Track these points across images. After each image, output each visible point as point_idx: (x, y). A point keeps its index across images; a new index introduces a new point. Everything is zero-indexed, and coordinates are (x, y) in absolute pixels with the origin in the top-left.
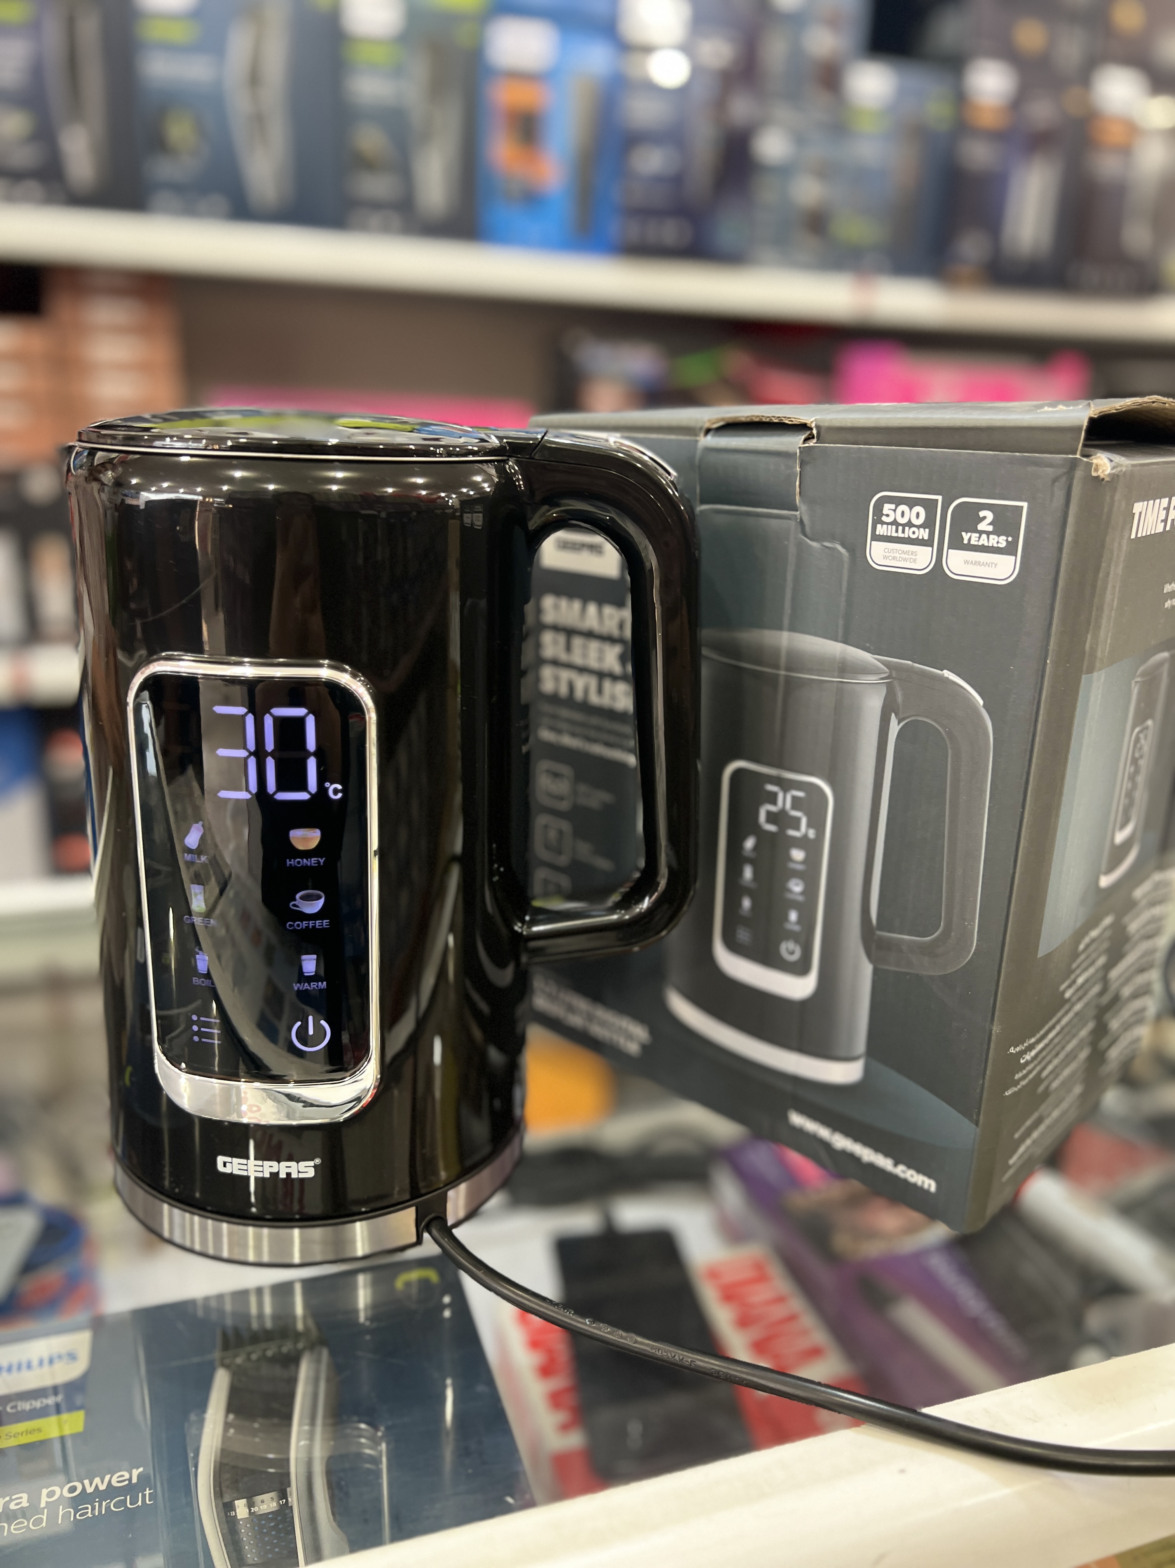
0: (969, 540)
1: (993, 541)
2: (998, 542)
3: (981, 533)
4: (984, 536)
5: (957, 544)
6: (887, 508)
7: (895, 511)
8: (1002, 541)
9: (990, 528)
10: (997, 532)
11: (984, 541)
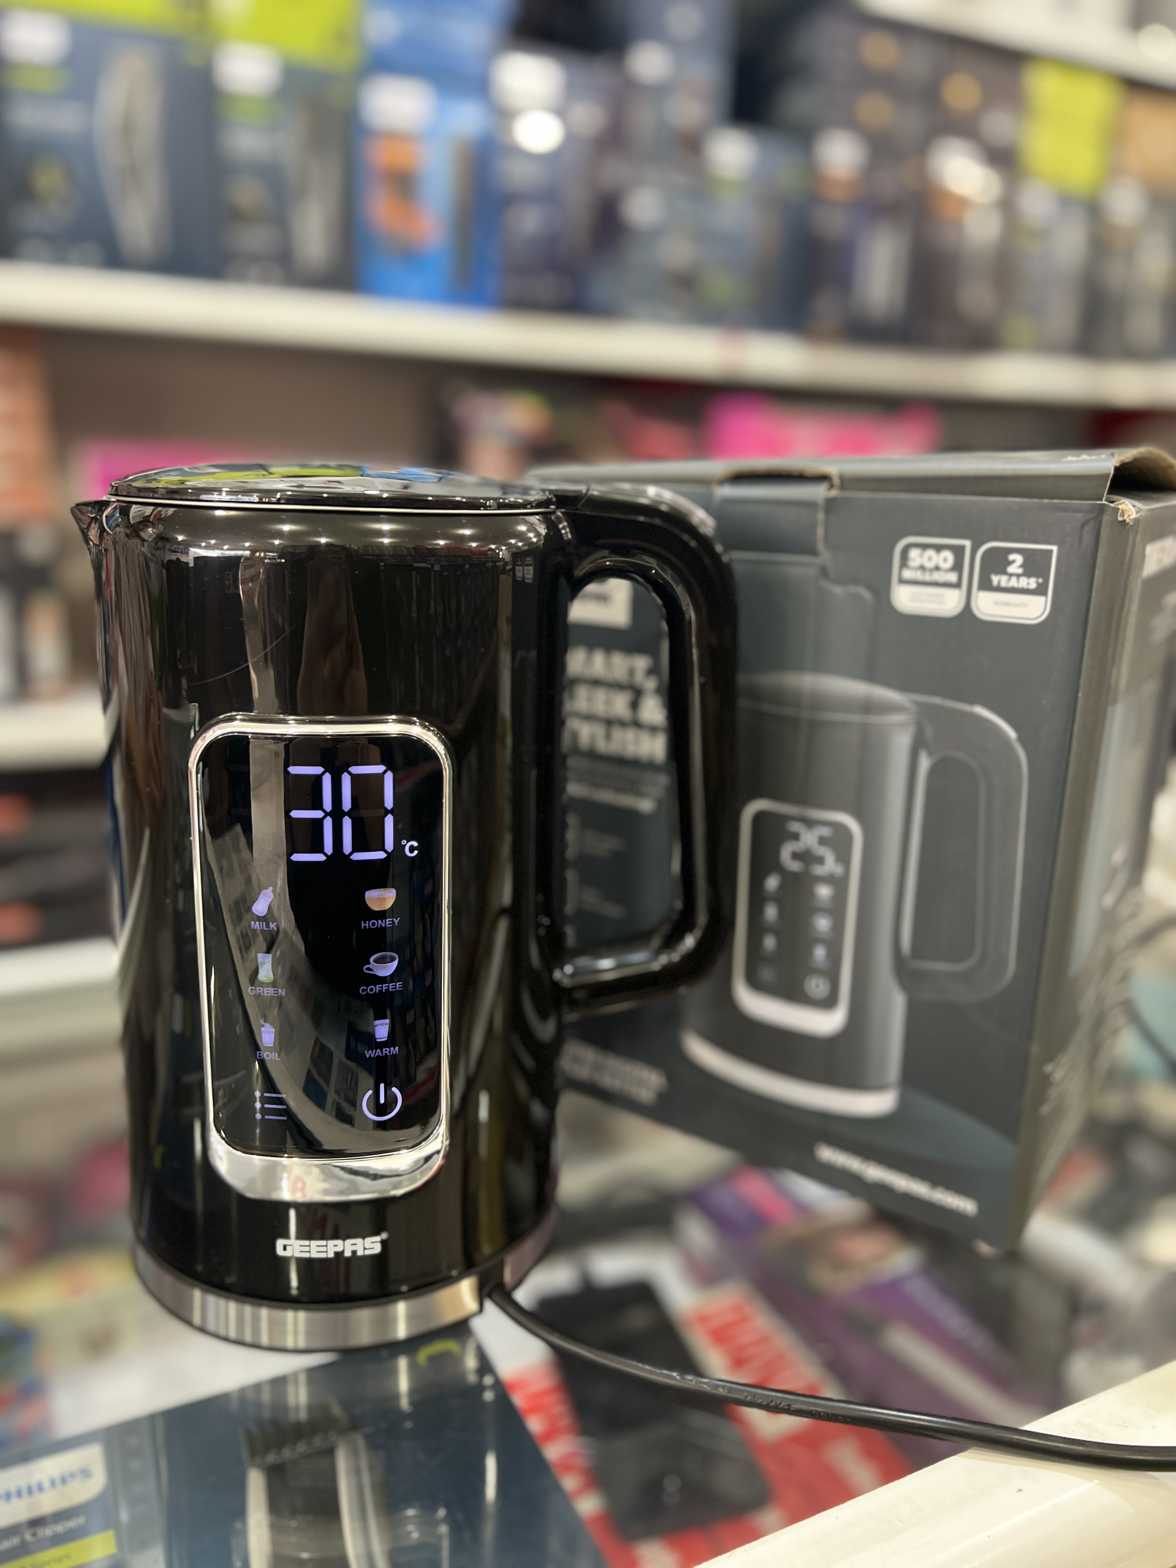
0: (999, 582)
1: (1024, 582)
2: (1028, 584)
3: (1011, 575)
4: (1014, 579)
5: (986, 585)
6: (914, 553)
7: (921, 556)
8: (1032, 583)
9: (1020, 571)
10: (1028, 573)
11: (1014, 583)
